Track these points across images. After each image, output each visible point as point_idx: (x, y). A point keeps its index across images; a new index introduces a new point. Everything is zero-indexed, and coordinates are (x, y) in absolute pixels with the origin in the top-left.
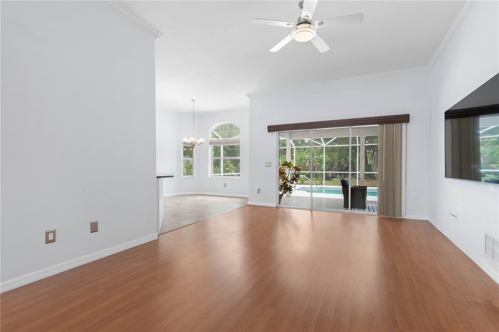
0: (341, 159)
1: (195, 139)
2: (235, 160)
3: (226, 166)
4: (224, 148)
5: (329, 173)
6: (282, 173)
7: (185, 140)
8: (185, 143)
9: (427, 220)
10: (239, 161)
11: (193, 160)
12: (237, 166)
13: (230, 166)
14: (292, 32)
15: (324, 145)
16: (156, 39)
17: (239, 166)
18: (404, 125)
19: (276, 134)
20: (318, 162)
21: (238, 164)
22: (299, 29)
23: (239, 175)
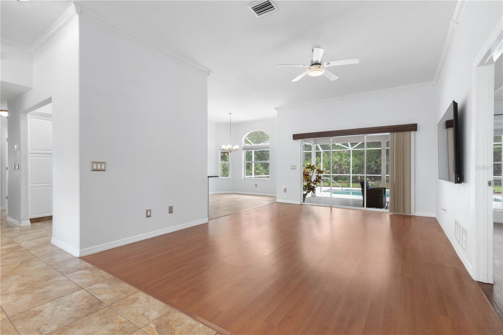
0: (371, 161)
1: (231, 146)
2: (265, 164)
3: (256, 169)
4: (255, 152)
5: (358, 176)
6: (306, 175)
7: (224, 147)
8: (223, 149)
9: (434, 217)
10: (268, 164)
11: (229, 164)
12: (267, 169)
13: (261, 169)
14: (307, 70)
15: (351, 148)
16: (208, 77)
17: (268, 169)
18: (412, 133)
19: (300, 141)
20: (347, 165)
21: (267, 166)
22: (312, 69)
23: (268, 177)
